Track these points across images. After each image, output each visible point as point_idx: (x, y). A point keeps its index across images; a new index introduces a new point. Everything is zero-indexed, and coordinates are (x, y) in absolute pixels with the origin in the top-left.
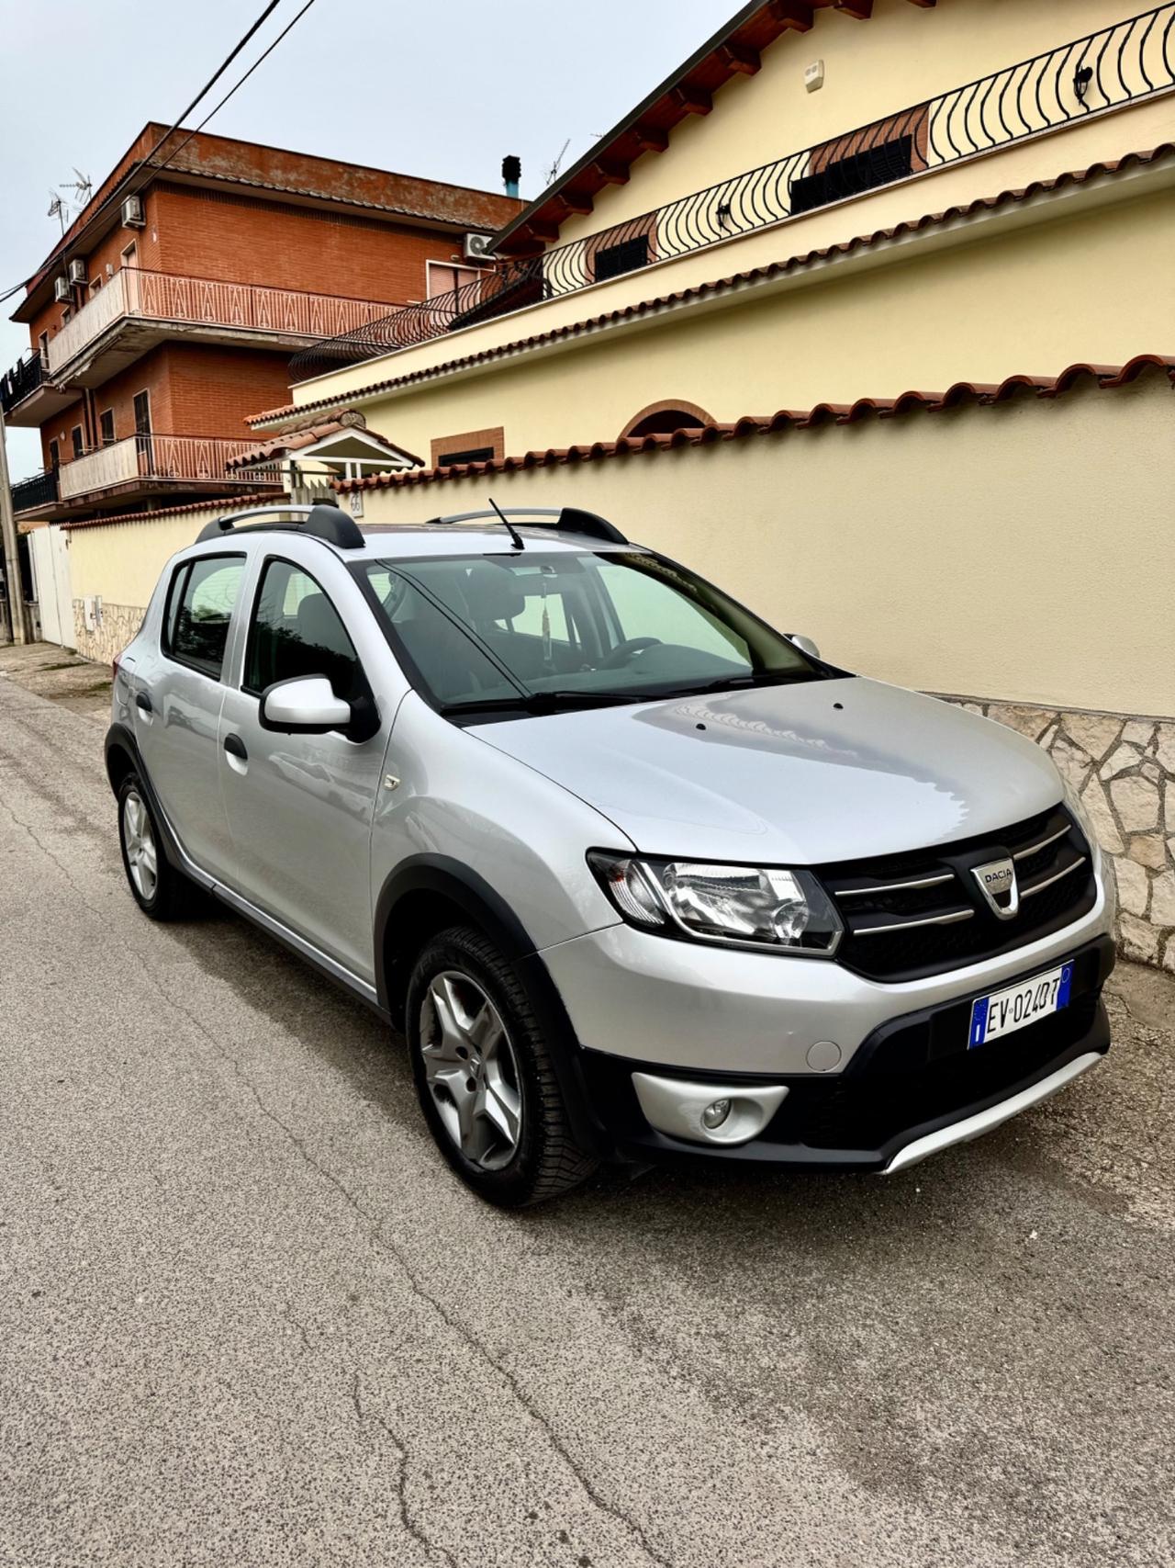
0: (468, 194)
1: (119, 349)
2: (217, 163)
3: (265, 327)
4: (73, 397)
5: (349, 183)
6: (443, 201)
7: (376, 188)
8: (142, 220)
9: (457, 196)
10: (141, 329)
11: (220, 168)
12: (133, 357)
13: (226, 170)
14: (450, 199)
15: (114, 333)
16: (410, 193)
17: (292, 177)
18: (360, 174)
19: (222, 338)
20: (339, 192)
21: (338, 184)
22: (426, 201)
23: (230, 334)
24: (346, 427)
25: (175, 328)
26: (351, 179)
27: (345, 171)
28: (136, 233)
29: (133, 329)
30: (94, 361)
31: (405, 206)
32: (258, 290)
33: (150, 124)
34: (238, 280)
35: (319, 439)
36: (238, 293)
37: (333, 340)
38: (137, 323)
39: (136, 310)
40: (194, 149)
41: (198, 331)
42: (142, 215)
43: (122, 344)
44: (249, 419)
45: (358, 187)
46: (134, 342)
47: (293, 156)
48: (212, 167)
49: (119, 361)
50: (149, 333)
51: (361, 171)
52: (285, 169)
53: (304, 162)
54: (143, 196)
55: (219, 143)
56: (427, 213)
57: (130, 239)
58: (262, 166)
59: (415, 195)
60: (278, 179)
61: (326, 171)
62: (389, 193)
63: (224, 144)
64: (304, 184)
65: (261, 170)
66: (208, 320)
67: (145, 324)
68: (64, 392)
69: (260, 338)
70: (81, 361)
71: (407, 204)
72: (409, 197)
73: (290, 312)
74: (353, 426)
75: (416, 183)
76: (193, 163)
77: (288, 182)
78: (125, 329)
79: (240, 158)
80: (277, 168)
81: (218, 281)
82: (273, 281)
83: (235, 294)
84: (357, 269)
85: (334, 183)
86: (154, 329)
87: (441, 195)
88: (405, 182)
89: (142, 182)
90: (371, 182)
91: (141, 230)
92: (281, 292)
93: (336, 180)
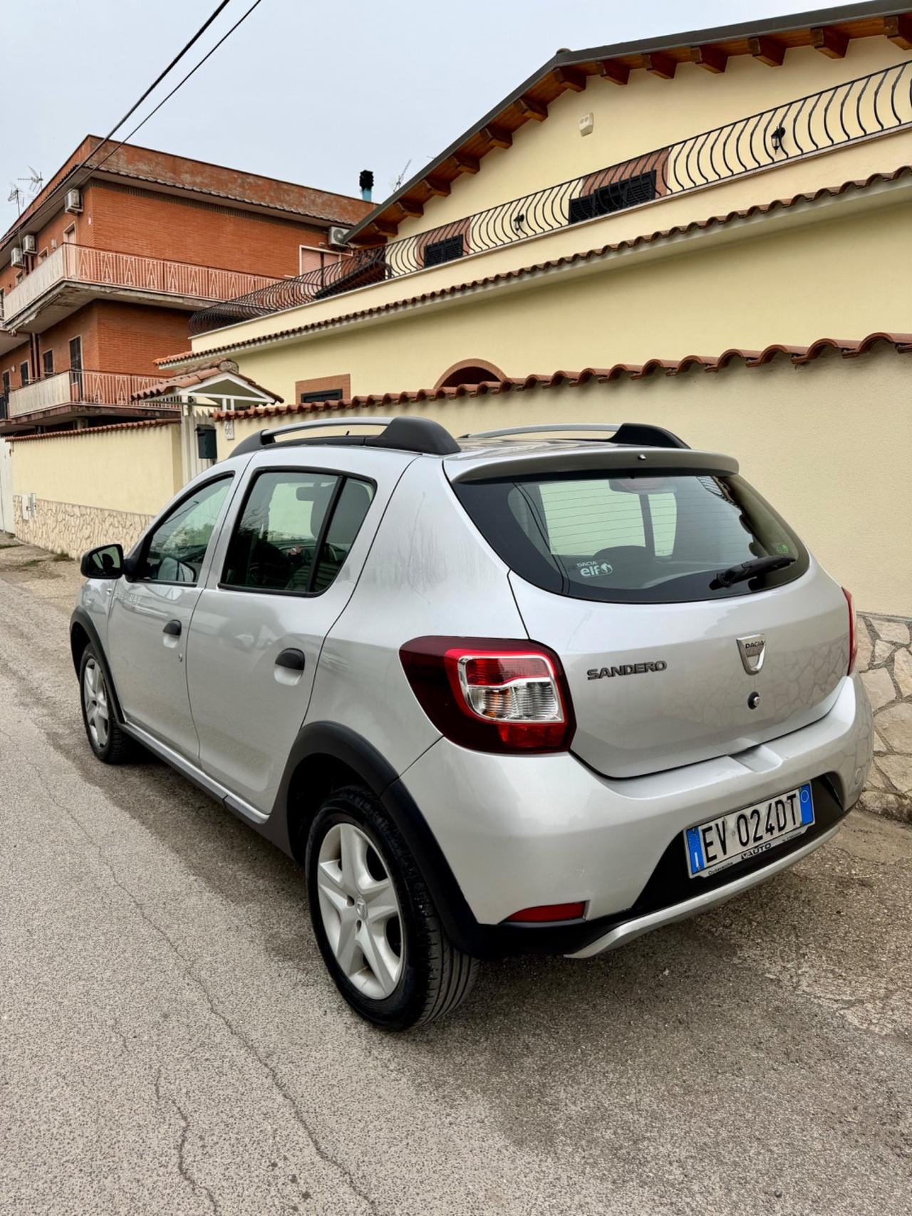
0: (332, 197)
1: (59, 305)
2: (140, 167)
3: (173, 291)
4: (22, 339)
5: (242, 186)
6: (314, 202)
7: (263, 190)
8: (80, 208)
9: (325, 199)
10: (77, 290)
11: (142, 171)
12: (69, 311)
13: (148, 173)
14: (319, 201)
15: (55, 292)
16: (289, 195)
17: (198, 179)
18: (251, 180)
19: (140, 299)
20: (234, 192)
21: (234, 186)
22: (301, 202)
23: (146, 296)
24: (223, 372)
25: (103, 290)
26: (243, 182)
27: (239, 177)
28: (76, 217)
29: (70, 290)
30: (39, 312)
31: (284, 205)
32: (168, 263)
33: (89, 136)
34: (154, 255)
35: (202, 381)
36: (153, 265)
38: (73, 285)
39: (74, 275)
40: (122, 156)
41: (122, 293)
42: (81, 204)
43: (62, 300)
44: (158, 361)
45: (249, 189)
46: (71, 299)
47: (199, 165)
48: (136, 170)
49: (58, 314)
50: (83, 292)
51: (251, 177)
52: (192, 174)
53: (208, 169)
54: (81, 189)
55: (139, 151)
56: (301, 211)
57: (70, 221)
58: (174, 171)
59: (292, 197)
60: (187, 180)
61: (225, 176)
62: (272, 194)
63: (146, 153)
64: (206, 185)
65: (174, 173)
66: (130, 285)
67: (80, 286)
68: (15, 335)
69: (169, 299)
70: (29, 312)
71: (286, 203)
72: (287, 198)
73: (194, 281)
74: (229, 371)
75: (293, 188)
76: (121, 166)
77: (195, 184)
78: (64, 289)
79: (157, 164)
80: (186, 173)
81: (138, 256)
82: (182, 258)
83: (151, 266)
84: (246, 251)
85: (230, 185)
86: (86, 290)
87: (312, 197)
88: (285, 187)
89: (79, 179)
90: (258, 186)
91: (80, 214)
92: (186, 266)
93: (231, 182)
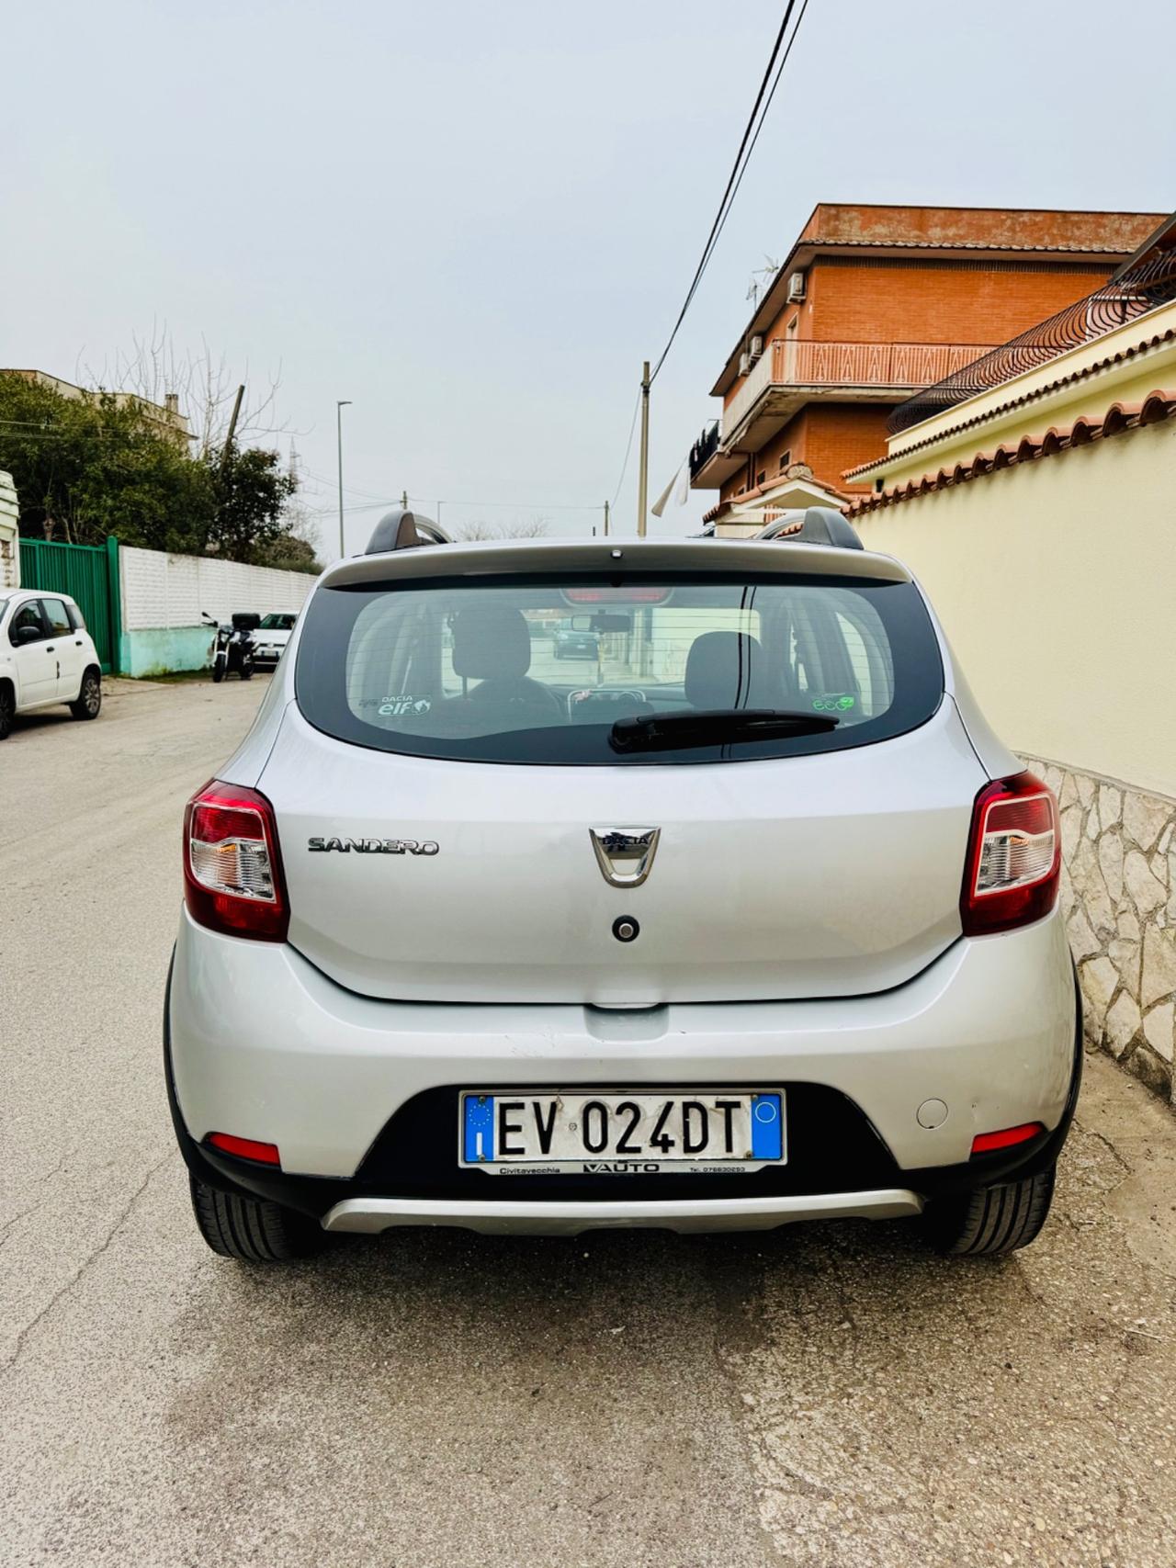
0: (1149, 219)
1: (770, 415)
2: (877, 231)
3: (900, 382)
4: (739, 461)
5: (1012, 229)
6: (1117, 232)
7: (1041, 229)
8: (803, 294)
9: (1135, 223)
10: (784, 395)
11: (880, 235)
12: (782, 421)
13: (886, 236)
14: (1127, 228)
15: (762, 401)
16: (1079, 228)
17: (951, 232)
18: (1026, 218)
19: (858, 396)
20: (1000, 239)
21: (999, 232)
22: (1097, 234)
23: (865, 392)
24: (792, 480)
25: (814, 391)
26: (1014, 224)
27: (1008, 217)
28: (798, 307)
29: (777, 395)
30: (749, 427)
31: (1071, 243)
32: (898, 347)
33: (819, 204)
34: (884, 339)
36: (878, 352)
37: (932, 388)
38: (780, 390)
39: (790, 376)
40: (856, 222)
41: (836, 392)
42: (804, 290)
43: (771, 409)
44: (844, 473)
45: (1021, 231)
46: (781, 407)
47: (953, 212)
48: (871, 236)
49: (771, 425)
50: (791, 398)
51: (1026, 214)
52: (944, 226)
53: (966, 215)
54: (805, 272)
55: (880, 211)
56: (1096, 247)
57: (794, 312)
58: (922, 227)
59: (1085, 231)
60: (937, 236)
61: (988, 220)
62: (1055, 232)
63: (886, 211)
64: (962, 237)
65: (921, 230)
66: (846, 381)
67: (788, 390)
68: (729, 457)
69: (894, 393)
70: (741, 428)
71: (1074, 240)
72: (1077, 233)
73: (929, 365)
74: (799, 478)
75: (1086, 217)
76: (855, 234)
77: (946, 238)
78: (772, 395)
79: (900, 222)
80: (936, 226)
81: (864, 343)
82: (918, 337)
83: (875, 354)
84: (1009, 315)
85: (994, 231)
86: (795, 394)
87: (1116, 225)
88: (1075, 218)
89: (803, 260)
90: (1035, 224)
91: (803, 303)
92: (920, 347)
93: (997, 227)
